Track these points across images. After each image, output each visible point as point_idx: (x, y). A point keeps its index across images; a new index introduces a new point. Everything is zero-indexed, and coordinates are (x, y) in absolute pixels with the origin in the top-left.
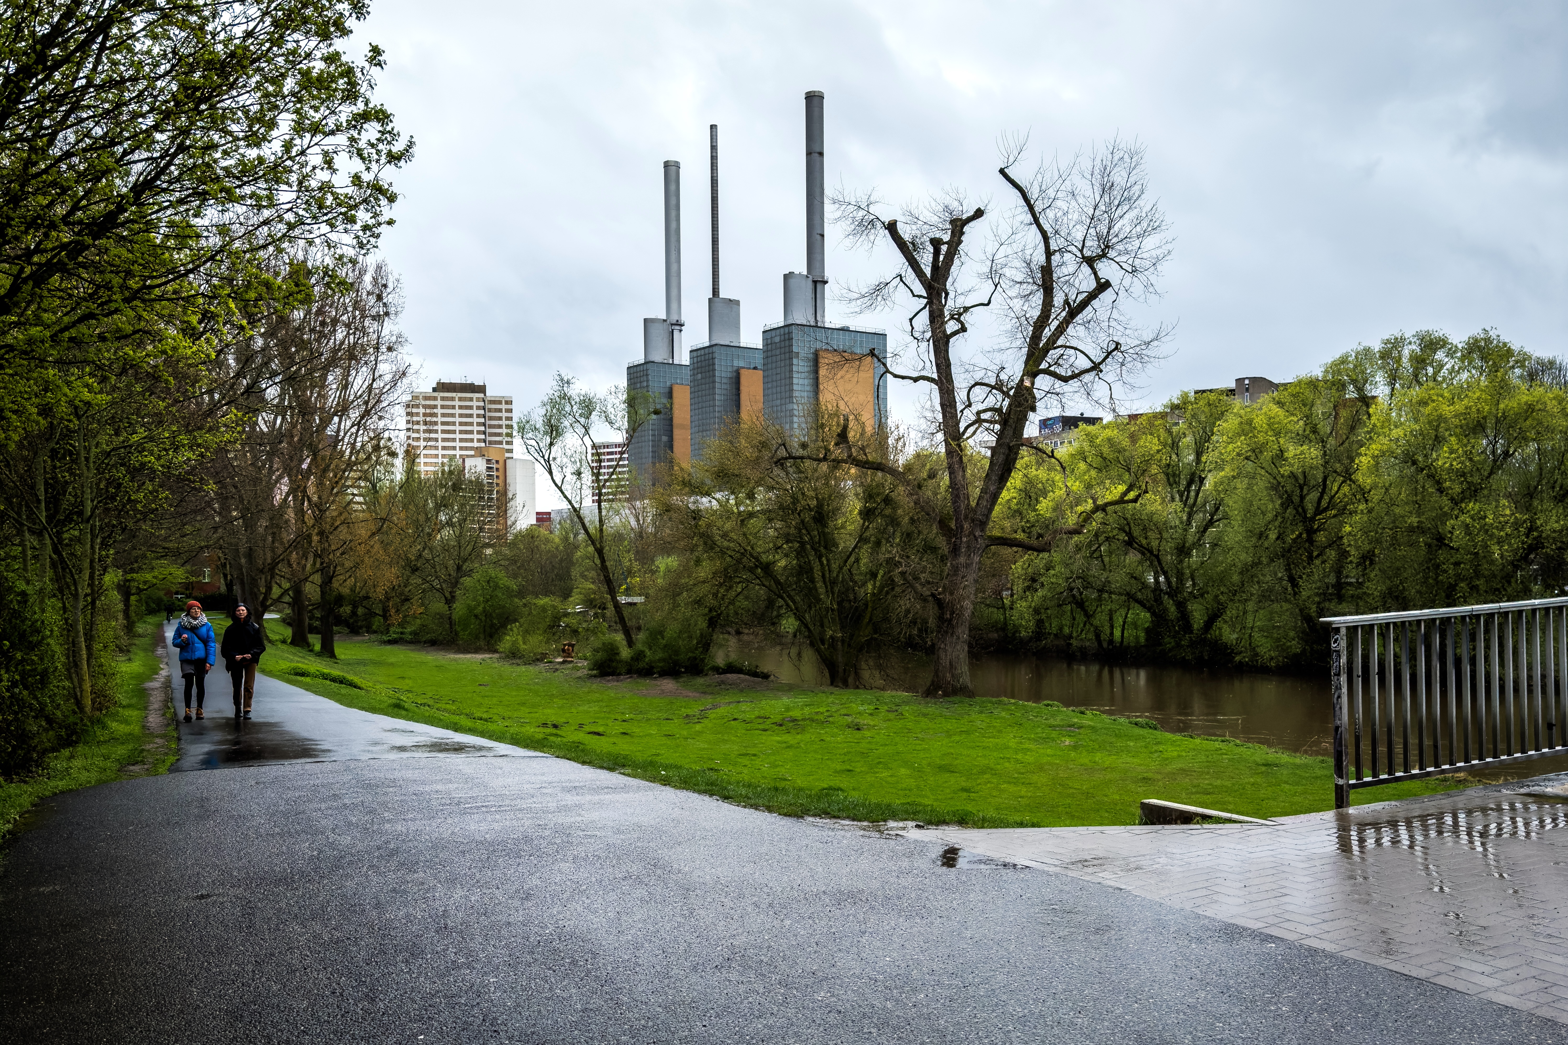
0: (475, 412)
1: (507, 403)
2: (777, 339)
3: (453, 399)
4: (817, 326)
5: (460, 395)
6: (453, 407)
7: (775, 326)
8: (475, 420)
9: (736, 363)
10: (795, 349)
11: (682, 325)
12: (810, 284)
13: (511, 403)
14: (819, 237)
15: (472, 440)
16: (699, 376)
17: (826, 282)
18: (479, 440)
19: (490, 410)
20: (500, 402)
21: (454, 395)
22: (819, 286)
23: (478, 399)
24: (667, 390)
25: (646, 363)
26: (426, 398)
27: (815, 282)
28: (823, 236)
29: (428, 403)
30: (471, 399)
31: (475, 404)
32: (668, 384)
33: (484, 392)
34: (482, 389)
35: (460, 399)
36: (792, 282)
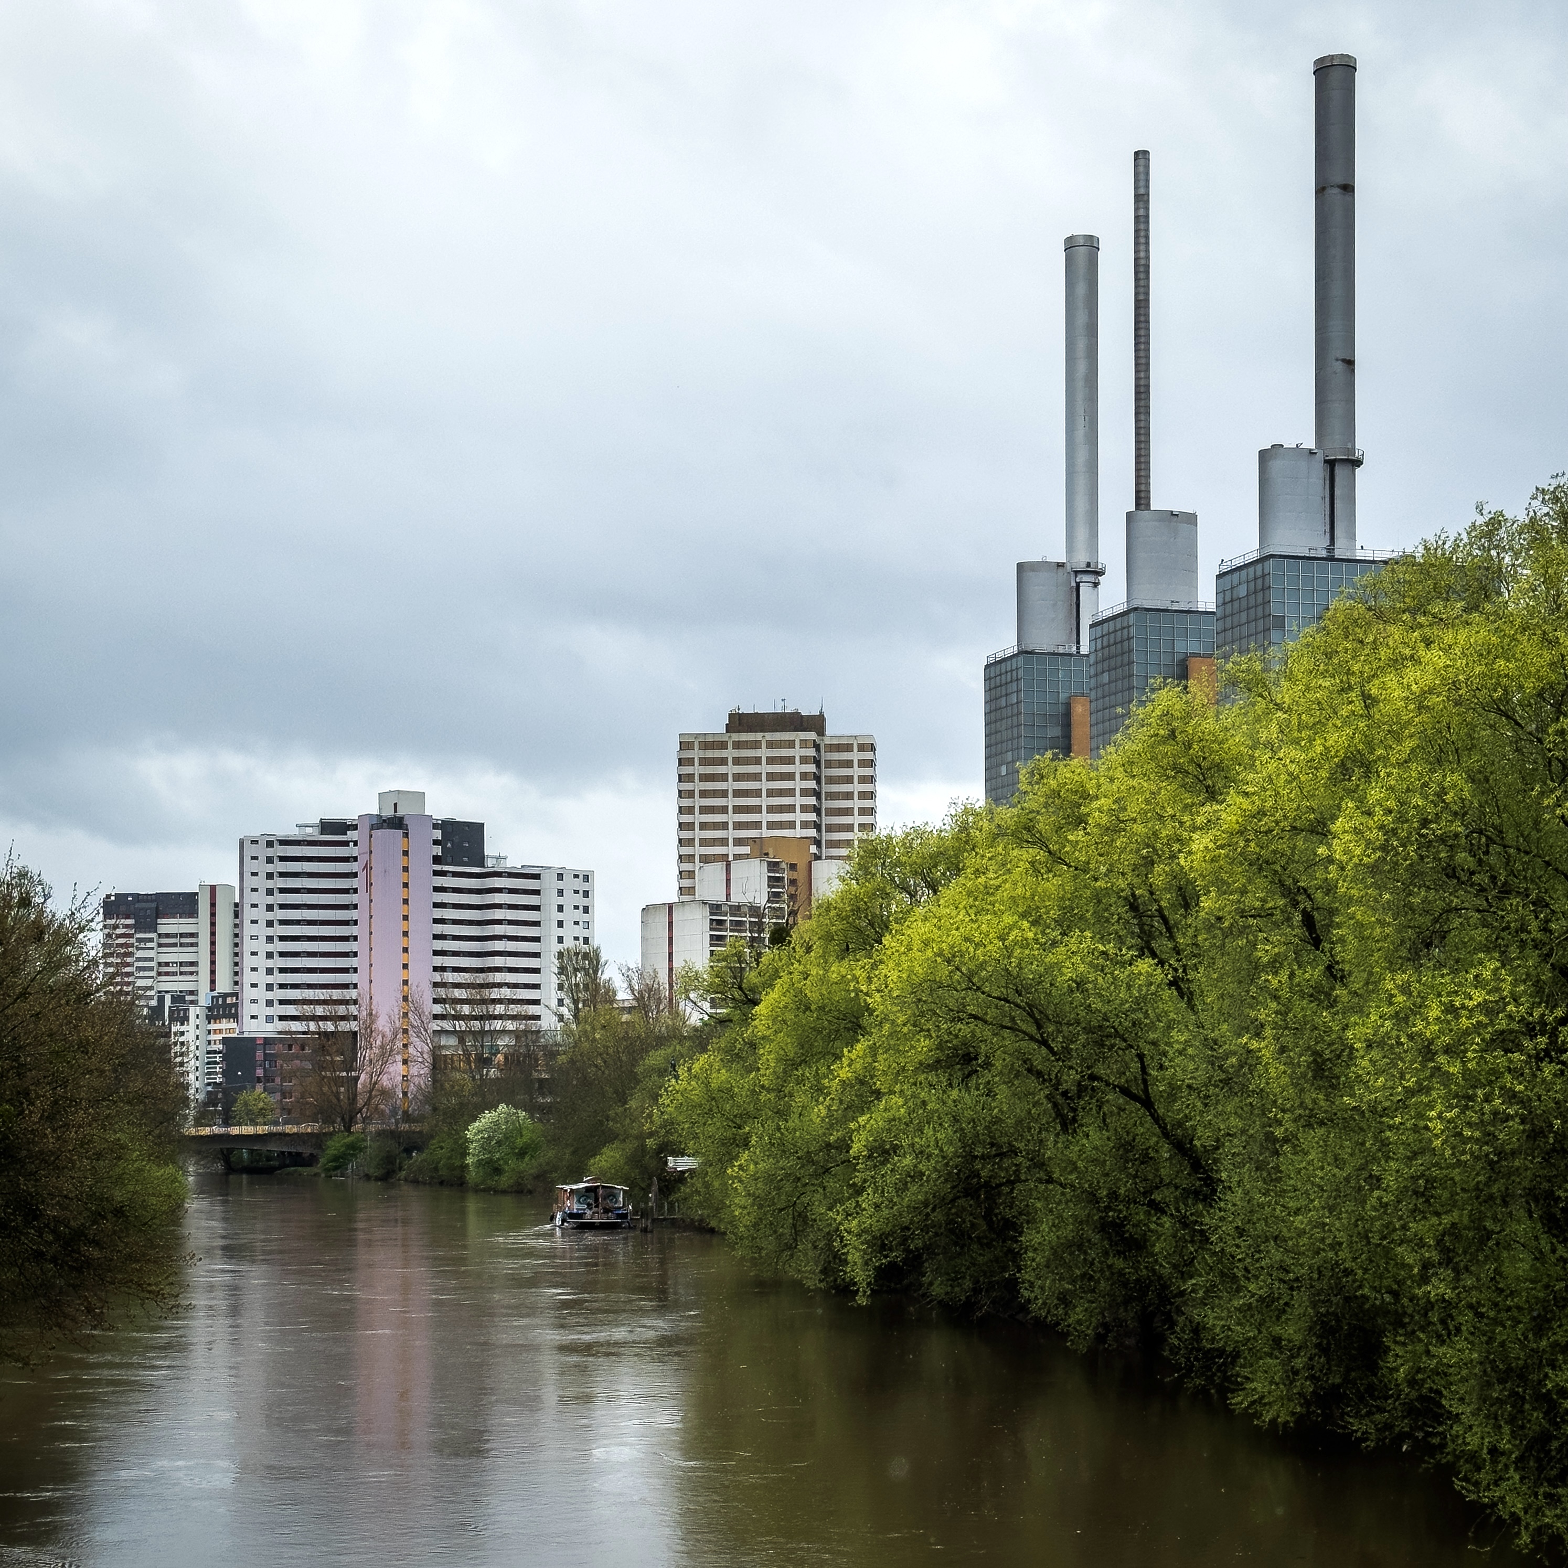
0: (798, 768)
1: (862, 748)
2: (1242, 591)
3: (756, 745)
4: (1331, 559)
5: (769, 736)
6: (757, 761)
7: (1239, 562)
8: (799, 784)
9: (1180, 647)
10: (1275, 610)
11: (1100, 573)
12: (1318, 471)
13: (872, 748)
14: (1339, 367)
15: (791, 825)
16: (1105, 678)
17: (1358, 463)
18: (805, 825)
19: (829, 764)
20: (848, 748)
21: (758, 736)
22: (1339, 471)
23: (804, 744)
24: (1061, 709)
25: (1020, 653)
26: (707, 745)
27: (1331, 464)
28: (1350, 363)
29: (710, 754)
30: (791, 744)
31: (798, 752)
32: (1063, 697)
33: (821, 732)
34: (816, 723)
35: (771, 745)
36: (1276, 465)
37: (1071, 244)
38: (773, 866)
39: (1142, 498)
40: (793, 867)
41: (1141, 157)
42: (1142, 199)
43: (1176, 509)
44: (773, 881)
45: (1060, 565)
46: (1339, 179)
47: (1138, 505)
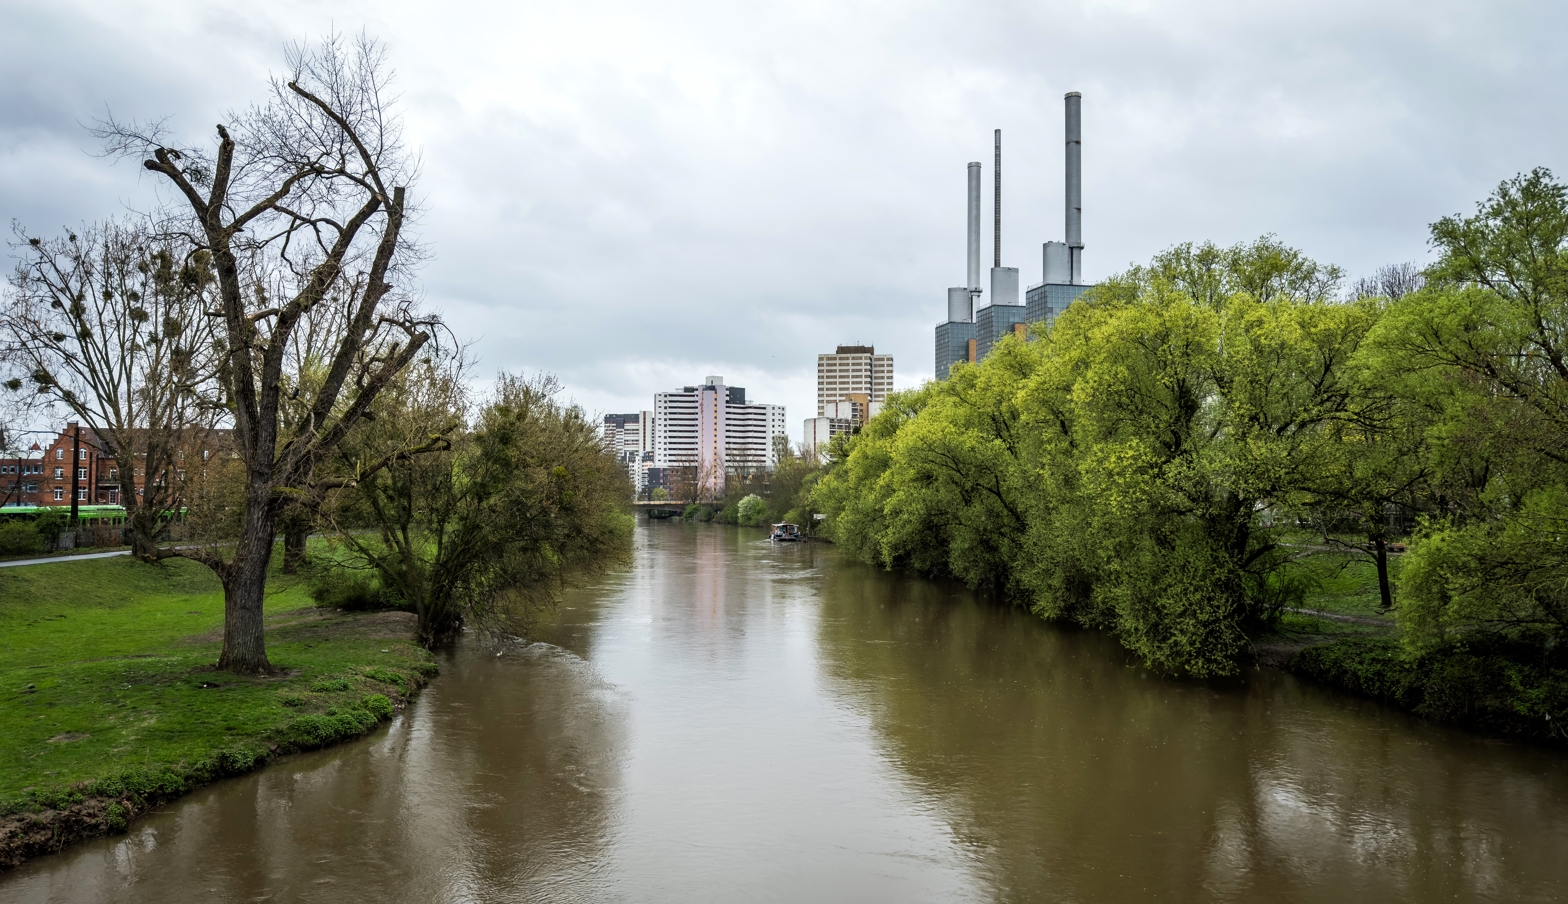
0: (863, 367)
1: (888, 359)
2: (1036, 298)
3: (848, 358)
4: (1071, 285)
5: (853, 355)
6: (848, 364)
7: (1035, 287)
8: (864, 373)
9: (1012, 320)
10: (1049, 305)
11: (980, 292)
12: (1067, 251)
13: (892, 359)
14: (1075, 211)
15: (861, 389)
16: (982, 332)
17: (1082, 248)
18: (866, 389)
19: (875, 366)
20: (883, 359)
21: (848, 355)
22: (1075, 251)
23: (866, 358)
24: (965, 344)
25: (950, 323)
26: (829, 359)
27: (1071, 248)
28: (1079, 209)
29: (830, 362)
30: (861, 358)
31: (863, 361)
32: (966, 340)
33: (872, 354)
34: (870, 350)
35: (853, 358)
36: (1049, 249)
37: (970, 166)
38: (854, 404)
39: (997, 263)
40: (861, 405)
41: (997, 132)
42: (998, 148)
43: (1010, 267)
44: (854, 410)
45: (965, 289)
46: (1075, 139)
47: (995, 265)
